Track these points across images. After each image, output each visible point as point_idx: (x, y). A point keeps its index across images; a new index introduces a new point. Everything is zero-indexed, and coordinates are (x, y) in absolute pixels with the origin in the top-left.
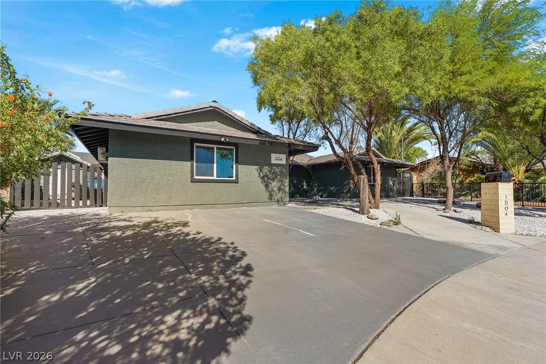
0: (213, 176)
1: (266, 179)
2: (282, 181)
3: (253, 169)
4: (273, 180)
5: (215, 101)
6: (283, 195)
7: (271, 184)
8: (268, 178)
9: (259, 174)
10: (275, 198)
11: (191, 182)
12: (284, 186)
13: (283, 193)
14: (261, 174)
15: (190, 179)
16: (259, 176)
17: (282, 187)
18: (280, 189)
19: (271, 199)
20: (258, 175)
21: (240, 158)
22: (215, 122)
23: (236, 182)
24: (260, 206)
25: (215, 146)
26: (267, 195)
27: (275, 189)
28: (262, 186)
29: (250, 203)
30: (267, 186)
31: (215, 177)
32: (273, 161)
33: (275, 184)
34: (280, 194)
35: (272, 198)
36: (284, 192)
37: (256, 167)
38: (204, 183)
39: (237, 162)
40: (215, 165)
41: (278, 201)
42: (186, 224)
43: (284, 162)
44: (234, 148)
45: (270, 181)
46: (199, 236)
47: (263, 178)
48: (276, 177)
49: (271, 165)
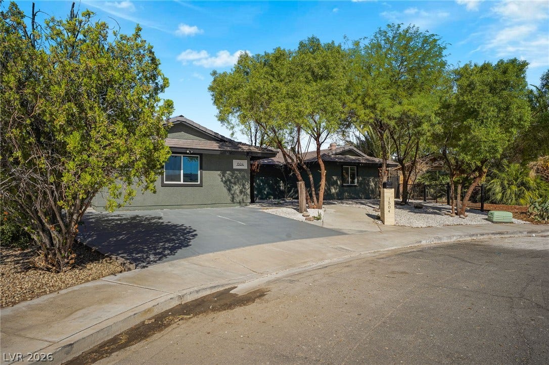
0: (180, 181)
1: (228, 183)
2: (244, 185)
3: (216, 174)
4: (235, 184)
5: (181, 116)
6: (245, 197)
7: (233, 187)
8: (231, 182)
9: (222, 179)
10: (237, 199)
11: (162, 186)
12: (245, 188)
13: (244, 195)
14: (224, 179)
15: (160, 185)
16: (222, 181)
17: (243, 190)
18: (241, 192)
19: (233, 201)
20: (220, 180)
21: (204, 166)
22: (182, 132)
23: (201, 185)
24: (222, 207)
25: (182, 155)
26: (229, 198)
27: (238, 192)
28: (225, 190)
29: (213, 205)
30: (229, 190)
31: (182, 182)
32: (235, 167)
33: (237, 187)
34: (242, 196)
35: (235, 201)
36: (246, 194)
37: (219, 172)
38: (173, 188)
39: (201, 168)
40: (182, 171)
41: (240, 203)
42: (160, 218)
43: (245, 167)
44: (199, 156)
45: (233, 185)
46: (170, 224)
47: (225, 182)
48: (238, 181)
49: (233, 170)
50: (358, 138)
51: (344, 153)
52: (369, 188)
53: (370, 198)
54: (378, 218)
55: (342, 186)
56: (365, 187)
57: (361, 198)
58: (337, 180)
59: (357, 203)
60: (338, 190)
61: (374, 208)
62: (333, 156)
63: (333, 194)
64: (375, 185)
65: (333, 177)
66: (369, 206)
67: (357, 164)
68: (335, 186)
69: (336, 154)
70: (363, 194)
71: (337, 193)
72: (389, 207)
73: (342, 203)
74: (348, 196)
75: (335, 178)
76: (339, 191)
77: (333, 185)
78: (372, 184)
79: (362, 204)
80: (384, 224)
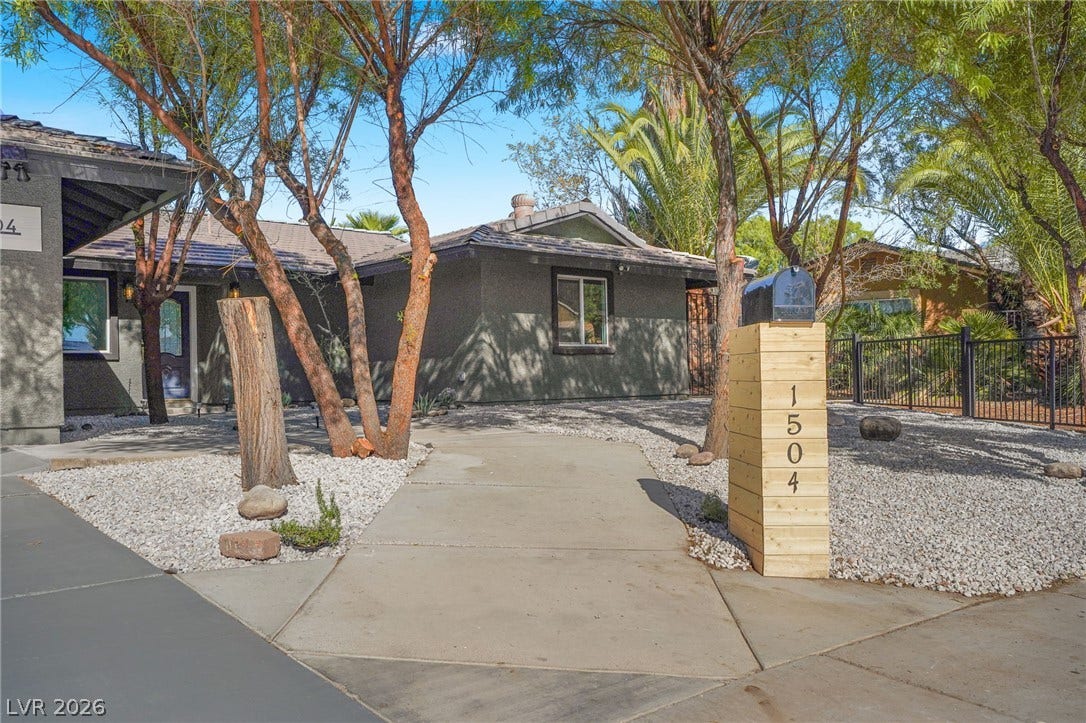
50: (618, 195)
51: (561, 226)
52: (654, 360)
53: (658, 396)
54: (712, 516)
55: (556, 351)
56: (639, 353)
57: (627, 397)
58: (533, 329)
59: (606, 417)
60: (538, 366)
61: (680, 441)
62: (518, 236)
63: (521, 384)
64: (678, 347)
65: (521, 316)
66: (656, 431)
67: (608, 267)
68: (527, 352)
69: (531, 230)
70: (634, 380)
71: (536, 382)
72: (796, 451)
73: (544, 418)
74: (578, 389)
75: (526, 320)
76: (546, 371)
77: (517, 349)
78: (666, 344)
79: (628, 420)
80: (756, 567)
